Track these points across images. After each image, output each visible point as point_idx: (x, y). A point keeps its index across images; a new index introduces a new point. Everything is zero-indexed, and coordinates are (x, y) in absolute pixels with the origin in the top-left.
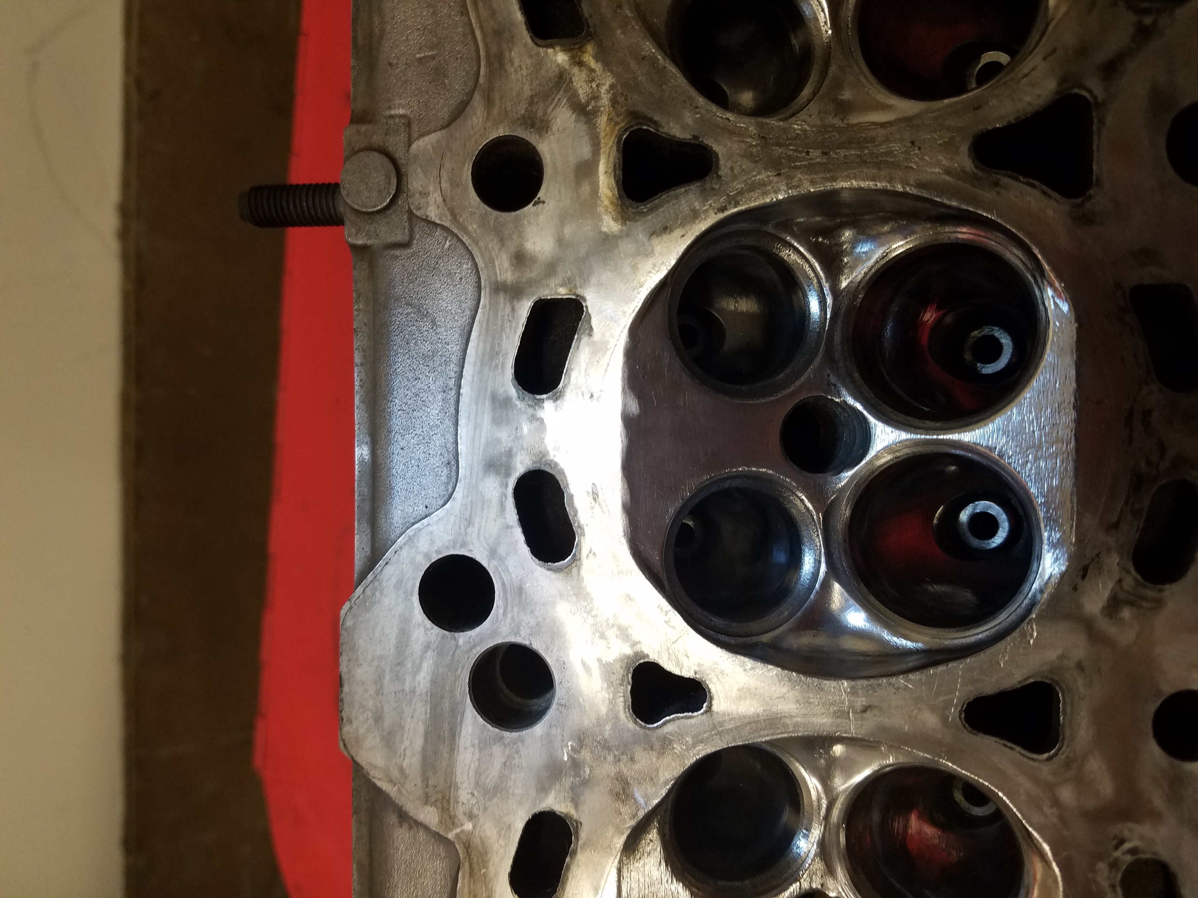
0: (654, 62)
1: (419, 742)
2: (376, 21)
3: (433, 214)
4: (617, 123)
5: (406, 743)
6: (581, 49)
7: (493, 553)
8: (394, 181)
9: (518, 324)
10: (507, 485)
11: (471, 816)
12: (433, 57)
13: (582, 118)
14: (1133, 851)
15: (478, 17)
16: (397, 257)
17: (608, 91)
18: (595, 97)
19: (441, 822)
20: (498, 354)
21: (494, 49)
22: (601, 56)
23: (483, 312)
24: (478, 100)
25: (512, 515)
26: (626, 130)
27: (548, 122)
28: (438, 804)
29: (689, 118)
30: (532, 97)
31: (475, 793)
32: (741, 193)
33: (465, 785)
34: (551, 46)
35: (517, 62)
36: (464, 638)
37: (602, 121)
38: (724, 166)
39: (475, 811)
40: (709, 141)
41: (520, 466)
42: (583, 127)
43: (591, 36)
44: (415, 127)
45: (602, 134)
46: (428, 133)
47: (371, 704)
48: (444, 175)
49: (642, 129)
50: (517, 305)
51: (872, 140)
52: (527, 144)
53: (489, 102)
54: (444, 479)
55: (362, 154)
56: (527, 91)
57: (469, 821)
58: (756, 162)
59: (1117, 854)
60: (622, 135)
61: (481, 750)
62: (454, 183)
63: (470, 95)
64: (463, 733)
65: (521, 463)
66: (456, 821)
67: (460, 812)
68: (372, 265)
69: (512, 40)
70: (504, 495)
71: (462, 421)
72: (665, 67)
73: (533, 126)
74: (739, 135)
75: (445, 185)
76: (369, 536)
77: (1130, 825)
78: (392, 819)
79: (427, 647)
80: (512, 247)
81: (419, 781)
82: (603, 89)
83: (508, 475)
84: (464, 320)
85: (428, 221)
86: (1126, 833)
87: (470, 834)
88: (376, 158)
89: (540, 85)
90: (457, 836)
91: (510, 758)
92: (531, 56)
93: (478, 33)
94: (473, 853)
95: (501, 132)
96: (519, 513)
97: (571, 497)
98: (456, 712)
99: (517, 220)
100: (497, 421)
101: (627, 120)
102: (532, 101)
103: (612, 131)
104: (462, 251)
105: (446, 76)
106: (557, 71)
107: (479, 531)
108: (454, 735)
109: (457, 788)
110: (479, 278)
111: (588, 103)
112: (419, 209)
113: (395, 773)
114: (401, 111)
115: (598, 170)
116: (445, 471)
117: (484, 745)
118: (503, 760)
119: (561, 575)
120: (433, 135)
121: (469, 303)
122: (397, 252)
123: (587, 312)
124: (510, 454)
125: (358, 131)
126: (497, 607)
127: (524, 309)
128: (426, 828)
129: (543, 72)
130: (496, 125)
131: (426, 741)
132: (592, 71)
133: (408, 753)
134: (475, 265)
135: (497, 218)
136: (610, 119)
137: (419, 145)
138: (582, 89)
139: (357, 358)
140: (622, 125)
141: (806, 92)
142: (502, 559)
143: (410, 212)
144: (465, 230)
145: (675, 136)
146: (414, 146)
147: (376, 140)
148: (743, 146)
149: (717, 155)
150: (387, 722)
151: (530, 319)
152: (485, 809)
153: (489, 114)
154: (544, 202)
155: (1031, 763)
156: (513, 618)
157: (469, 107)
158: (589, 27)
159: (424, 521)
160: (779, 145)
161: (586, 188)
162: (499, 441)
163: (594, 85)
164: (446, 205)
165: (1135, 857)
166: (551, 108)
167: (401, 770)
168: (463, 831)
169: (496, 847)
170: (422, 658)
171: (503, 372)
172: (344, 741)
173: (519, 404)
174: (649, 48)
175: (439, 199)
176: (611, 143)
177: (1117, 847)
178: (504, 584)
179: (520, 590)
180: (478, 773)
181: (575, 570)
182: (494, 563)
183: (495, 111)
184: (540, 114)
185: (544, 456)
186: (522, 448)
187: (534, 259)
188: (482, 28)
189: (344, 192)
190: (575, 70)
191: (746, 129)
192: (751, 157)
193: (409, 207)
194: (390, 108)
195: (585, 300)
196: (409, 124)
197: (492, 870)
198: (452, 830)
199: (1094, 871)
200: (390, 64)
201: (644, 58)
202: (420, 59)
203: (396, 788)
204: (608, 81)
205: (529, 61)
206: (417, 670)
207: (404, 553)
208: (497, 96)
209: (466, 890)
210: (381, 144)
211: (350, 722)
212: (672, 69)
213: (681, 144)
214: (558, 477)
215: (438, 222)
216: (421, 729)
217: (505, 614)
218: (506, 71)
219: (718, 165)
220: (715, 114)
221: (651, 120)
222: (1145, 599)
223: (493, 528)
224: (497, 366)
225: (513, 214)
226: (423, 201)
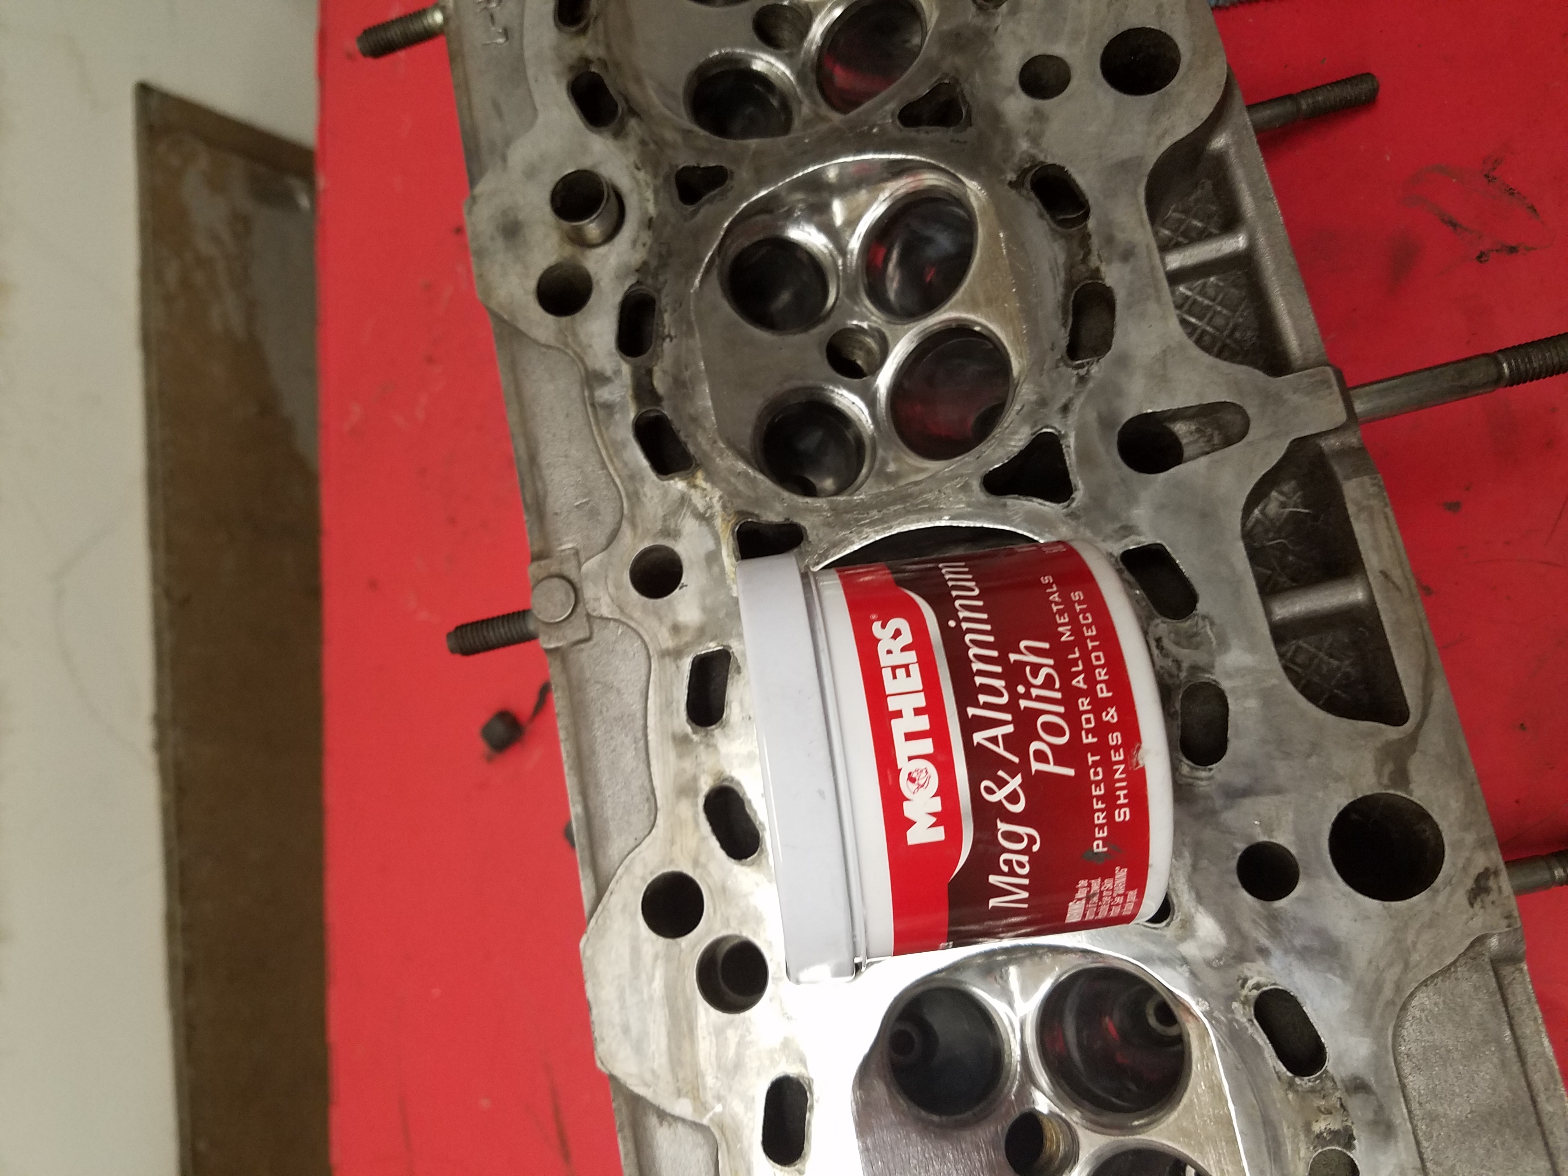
0: (746, 474)
1: (664, 1042)
2: (540, 485)
3: (605, 612)
4: (729, 521)
5: (653, 1047)
6: (693, 476)
7: (696, 863)
8: (572, 595)
9: (683, 676)
10: (697, 805)
11: (719, 1098)
12: (587, 503)
13: (704, 522)
14: (1257, 986)
15: (615, 469)
16: (582, 650)
17: (718, 501)
18: (710, 507)
19: (695, 1110)
20: (672, 703)
21: (631, 489)
22: (709, 478)
23: (655, 675)
24: (625, 525)
25: (706, 827)
26: (737, 524)
27: (679, 531)
28: (690, 1094)
29: (779, 507)
30: (664, 516)
31: (719, 1076)
32: (827, 550)
33: (709, 1071)
34: (672, 478)
35: (649, 494)
36: (684, 941)
37: (718, 522)
38: (812, 535)
39: (722, 1092)
40: (796, 520)
41: (705, 786)
42: (705, 529)
43: (698, 466)
44: (582, 555)
45: (720, 531)
46: (593, 556)
47: (617, 1020)
48: (610, 583)
49: (747, 522)
50: (680, 663)
51: (911, 495)
52: (666, 549)
53: (634, 526)
54: (646, 813)
55: (545, 582)
56: (661, 513)
57: (718, 1103)
58: (834, 527)
59: (1245, 992)
60: (735, 528)
61: (717, 1037)
62: (618, 587)
63: (620, 523)
64: (699, 1026)
65: (706, 783)
66: (708, 1106)
67: (709, 1097)
68: (564, 661)
69: (642, 479)
70: (696, 813)
71: (653, 762)
72: (755, 477)
73: (669, 535)
74: (817, 511)
75: (611, 589)
76: (593, 879)
77: (1248, 964)
78: (653, 1120)
79: (656, 957)
80: (668, 623)
81: (669, 1077)
82: (715, 500)
83: (696, 795)
84: (641, 684)
85: (602, 618)
86: (1247, 973)
87: (722, 1114)
88: (556, 582)
89: (668, 506)
90: (711, 1119)
91: (742, 1037)
92: (658, 489)
93: (617, 480)
94: (727, 1132)
95: (647, 544)
96: (711, 824)
97: (750, 802)
98: (690, 1008)
99: (669, 602)
100: (680, 756)
101: (736, 517)
102: (665, 518)
103: (727, 526)
104: (632, 634)
105: (599, 514)
106: (679, 495)
107: (682, 846)
108: (692, 1029)
109: (703, 1077)
110: (648, 650)
111: (706, 512)
112: (594, 610)
113: (648, 1077)
114: (570, 546)
115: (721, 555)
116: (647, 806)
117: (719, 1032)
118: (737, 1040)
119: (754, 868)
120: (597, 556)
121: (644, 671)
122: (582, 646)
123: (734, 656)
124: (695, 779)
125: (539, 566)
126: (708, 907)
127: (686, 664)
128: (683, 1120)
129: (669, 497)
130: (642, 541)
131: (669, 1040)
132: (704, 490)
133: (657, 1056)
134: (643, 641)
135: (654, 603)
136: (723, 520)
137: (586, 567)
138: (700, 504)
139: (562, 735)
140: (733, 521)
141: (864, 471)
142: (704, 867)
143: (588, 616)
144: (631, 618)
145: (772, 522)
146: (584, 568)
147: (554, 569)
148: (821, 518)
149: (805, 528)
150: (634, 1031)
151: (692, 671)
152: (730, 1089)
153: (635, 534)
154: (686, 586)
155: (1155, 931)
156: (722, 915)
157: (620, 533)
158: (696, 461)
159: (637, 850)
160: (847, 513)
161: (716, 569)
162: (684, 770)
163: (708, 499)
164: (614, 604)
165: (1260, 991)
166: (679, 521)
167: (653, 1072)
168: (715, 1114)
169: (745, 1120)
170: (654, 967)
171: (678, 716)
172: (600, 1058)
173: (695, 738)
174: (741, 466)
175: (609, 601)
176: (727, 536)
177: (1243, 986)
178: (709, 887)
179: (724, 889)
180: (718, 1058)
181: (764, 861)
182: (699, 871)
183: (640, 531)
184: (672, 526)
185: (722, 774)
186: (704, 771)
187: (687, 628)
188: (619, 476)
189: (535, 612)
190: (692, 491)
191: (821, 506)
192: (829, 525)
193: (587, 611)
194: (561, 545)
195: (731, 648)
196: (577, 553)
197: (746, 1143)
198: (705, 1115)
199: (1232, 1012)
200: (556, 514)
201: (739, 473)
202: (577, 506)
203: (651, 1089)
204: (717, 494)
205: (658, 492)
206: (651, 979)
207: (624, 880)
208: (638, 520)
209: (727, 1168)
210: (558, 571)
211: (603, 1040)
212: (760, 477)
213: (778, 526)
214: (736, 788)
215: (610, 617)
216: (663, 1031)
217: (715, 912)
218: (642, 502)
219: (807, 536)
220: (797, 501)
221: (752, 514)
222: (1201, 779)
223: (692, 842)
224: (672, 712)
225: (665, 598)
226: (596, 604)
